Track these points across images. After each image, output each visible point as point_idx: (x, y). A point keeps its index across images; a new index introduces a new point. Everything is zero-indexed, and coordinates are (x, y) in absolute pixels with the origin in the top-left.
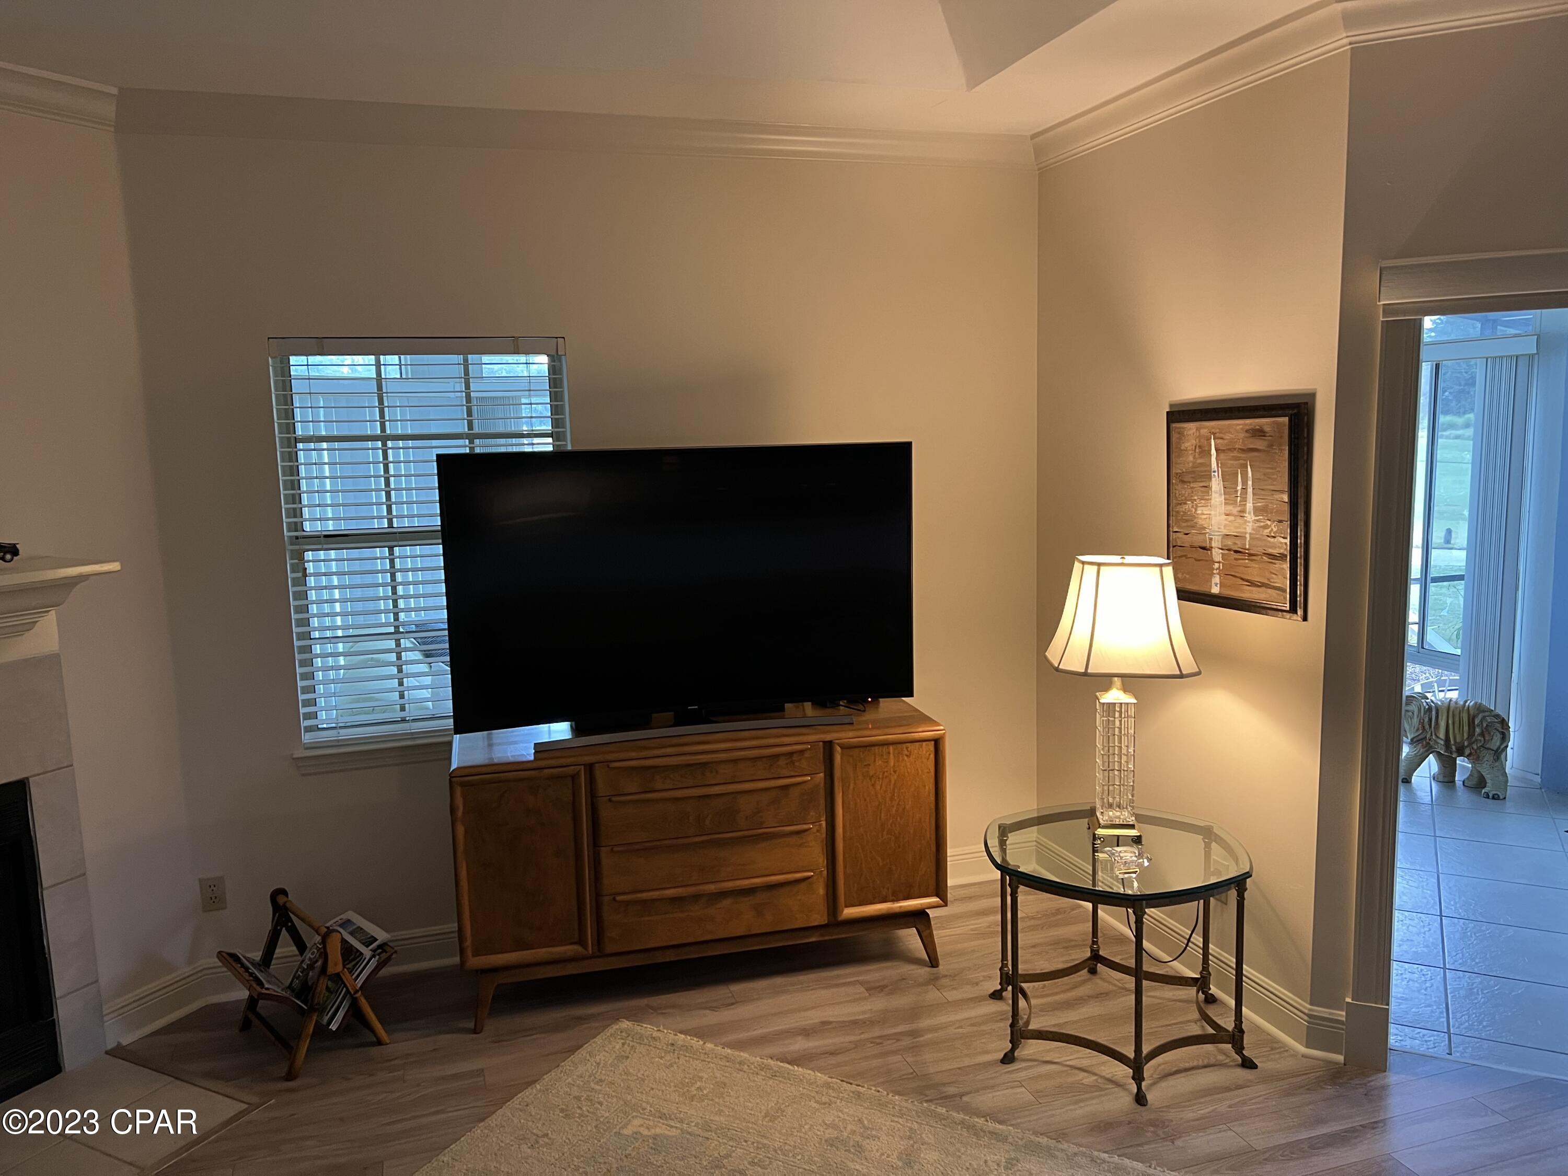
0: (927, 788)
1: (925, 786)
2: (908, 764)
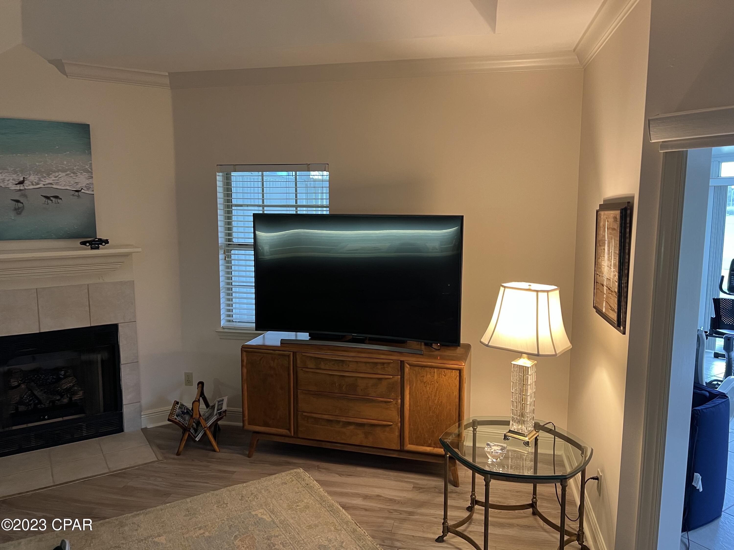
0: (455, 394)
1: (453, 393)
2: (445, 380)
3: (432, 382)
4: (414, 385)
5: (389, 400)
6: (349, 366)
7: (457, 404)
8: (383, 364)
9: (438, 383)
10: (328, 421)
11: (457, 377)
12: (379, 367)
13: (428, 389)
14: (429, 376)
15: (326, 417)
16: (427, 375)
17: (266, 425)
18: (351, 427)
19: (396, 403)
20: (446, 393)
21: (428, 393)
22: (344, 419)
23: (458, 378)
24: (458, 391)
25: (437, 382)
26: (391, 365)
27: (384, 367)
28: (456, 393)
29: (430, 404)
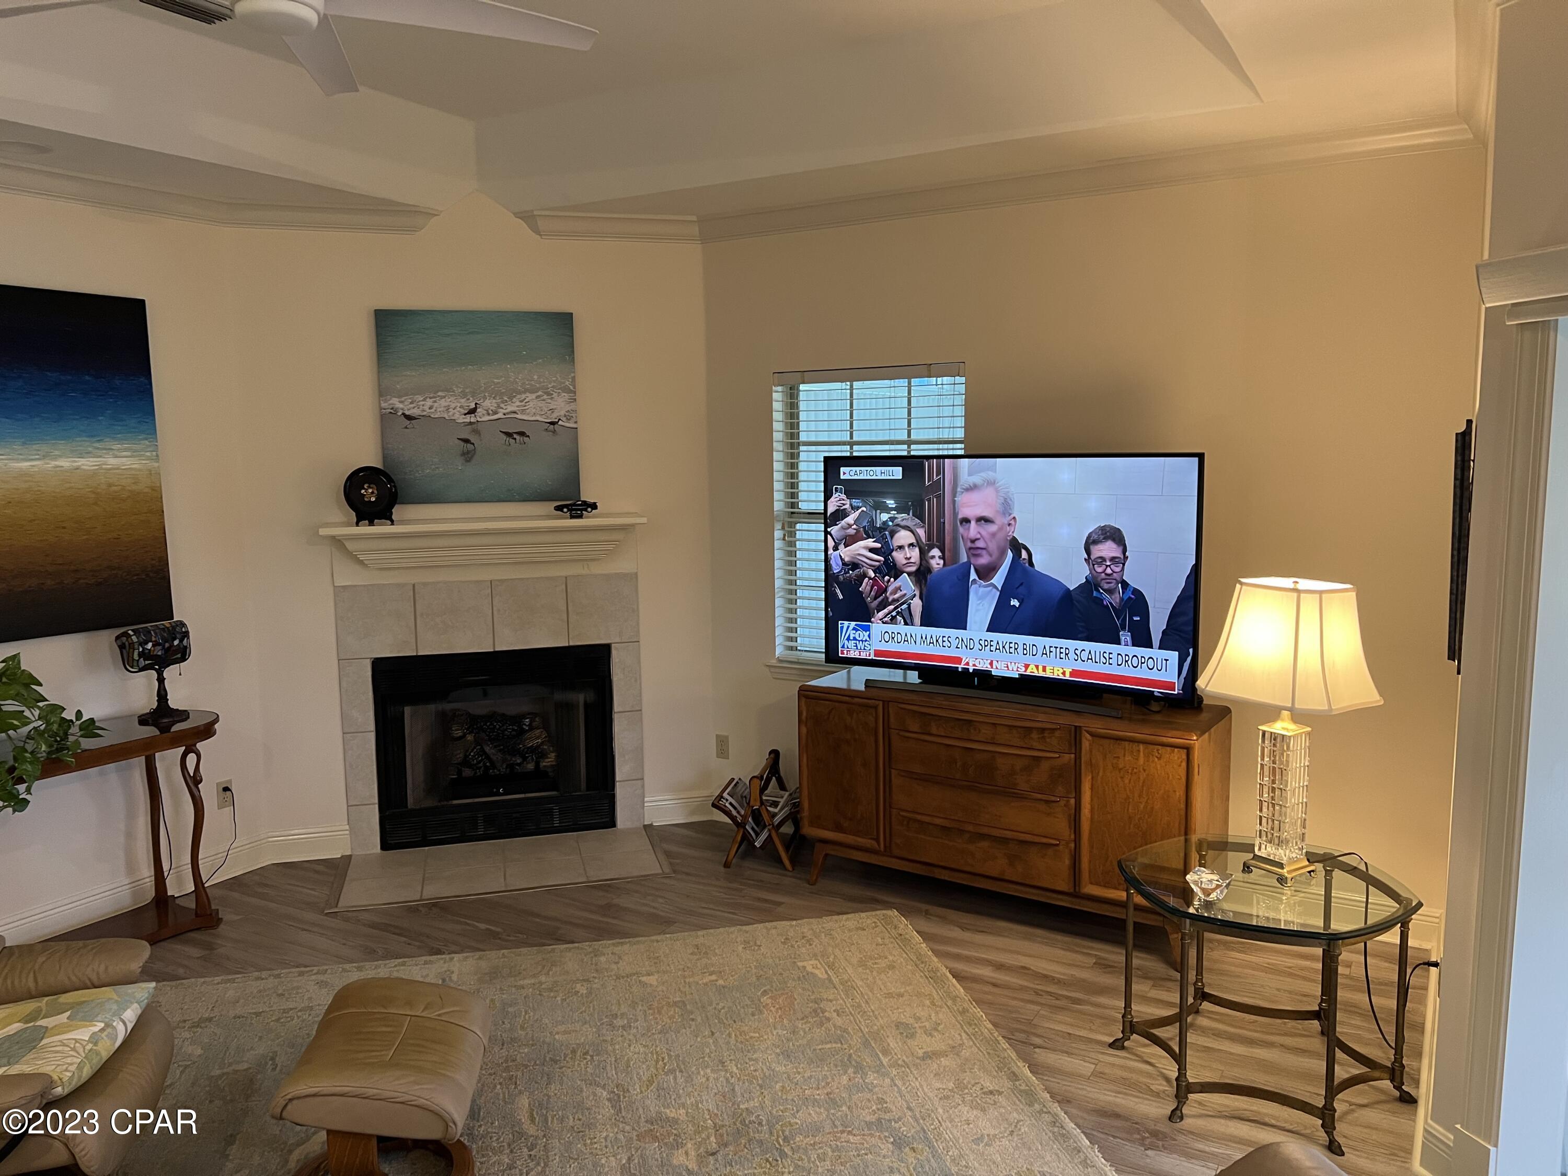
0: (1178, 794)
1: (1175, 791)
2: (1159, 767)
3: (1135, 770)
4: (1101, 774)
5: (1053, 798)
6: (980, 731)
7: (1183, 813)
8: (1043, 730)
9: (1147, 772)
10: (944, 828)
11: (1181, 762)
12: (1035, 735)
13: (1127, 781)
14: (1128, 758)
15: (938, 821)
16: (1124, 755)
17: (838, 828)
18: (985, 844)
19: (1065, 805)
20: (1162, 792)
21: (1128, 789)
22: (970, 828)
23: (1184, 764)
24: (1183, 788)
25: (1144, 770)
26: (1057, 734)
27: (1044, 737)
28: (1180, 793)
29: (1130, 810)
